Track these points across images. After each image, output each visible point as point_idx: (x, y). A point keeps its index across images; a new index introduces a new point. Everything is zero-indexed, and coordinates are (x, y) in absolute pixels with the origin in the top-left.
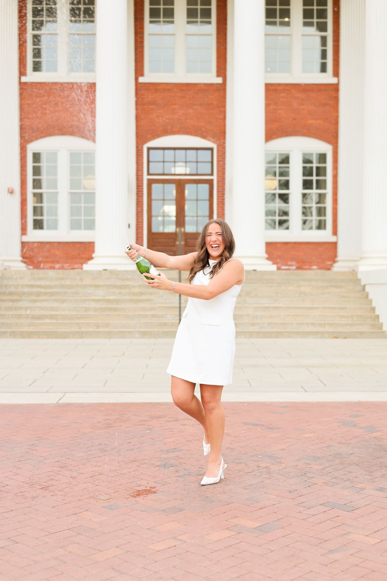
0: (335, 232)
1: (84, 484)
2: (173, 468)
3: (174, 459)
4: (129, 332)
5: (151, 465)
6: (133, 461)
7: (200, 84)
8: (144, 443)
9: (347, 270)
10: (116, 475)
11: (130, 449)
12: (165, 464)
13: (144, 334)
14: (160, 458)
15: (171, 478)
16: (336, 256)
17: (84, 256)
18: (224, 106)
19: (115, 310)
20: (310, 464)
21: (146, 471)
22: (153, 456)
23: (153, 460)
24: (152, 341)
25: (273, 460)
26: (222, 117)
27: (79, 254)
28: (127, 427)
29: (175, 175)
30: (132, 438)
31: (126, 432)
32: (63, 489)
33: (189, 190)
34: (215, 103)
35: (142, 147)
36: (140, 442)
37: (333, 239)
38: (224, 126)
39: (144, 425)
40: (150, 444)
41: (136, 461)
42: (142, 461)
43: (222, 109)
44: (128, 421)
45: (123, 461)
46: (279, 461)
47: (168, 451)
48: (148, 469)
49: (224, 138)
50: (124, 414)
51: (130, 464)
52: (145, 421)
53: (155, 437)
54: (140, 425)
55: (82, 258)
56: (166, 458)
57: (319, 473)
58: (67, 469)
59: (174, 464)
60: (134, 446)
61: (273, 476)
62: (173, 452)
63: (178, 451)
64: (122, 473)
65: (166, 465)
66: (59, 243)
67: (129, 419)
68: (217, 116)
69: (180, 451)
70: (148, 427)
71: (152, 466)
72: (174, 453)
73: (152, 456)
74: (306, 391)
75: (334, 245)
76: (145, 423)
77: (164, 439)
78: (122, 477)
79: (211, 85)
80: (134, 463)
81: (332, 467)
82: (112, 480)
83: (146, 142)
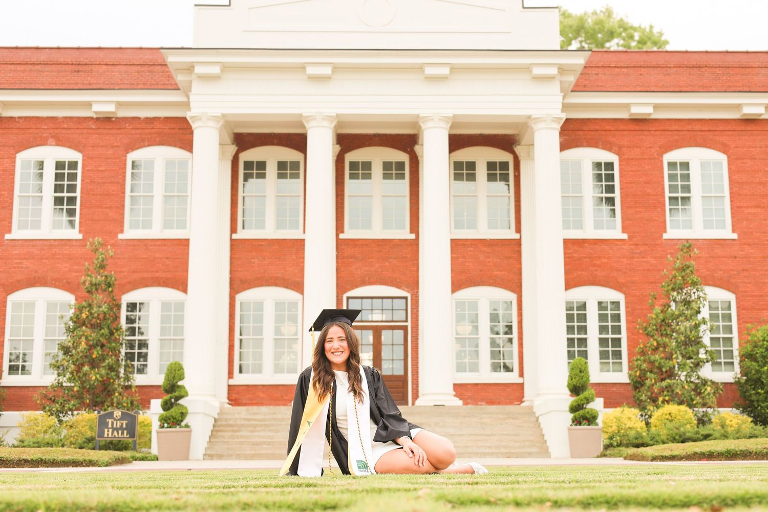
0: (521, 375)
7: (395, 240)
16: (523, 397)
18: (417, 259)
26: (415, 269)
29: (372, 321)
33: (386, 336)
34: (409, 256)
35: (342, 297)
37: (519, 380)
38: (418, 277)
43: (415, 262)
49: (418, 288)
66: (263, 386)
68: (411, 269)
75: (521, 386)
79: (405, 240)
83: (345, 292)
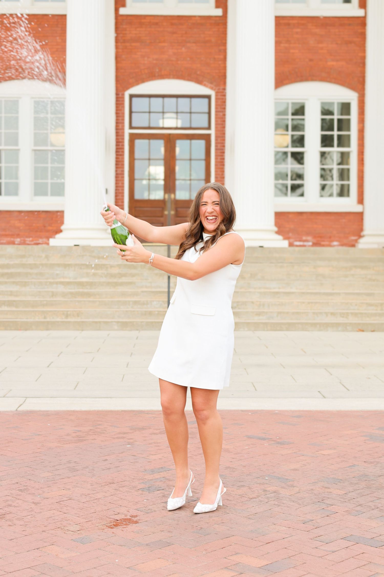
0: (361, 201)
1: (49, 512)
2: (159, 492)
3: (161, 481)
4: (106, 323)
5: (132, 488)
6: (110, 483)
7: (195, 16)
8: (123, 461)
9: (375, 246)
10: (88, 500)
11: (106, 468)
12: (149, 487)
13: (124, 325)
14: (143, 480)
15: (157, 505)
16: (362, 230)
17: (50, 228)
18: (224, 44)
19: (89, 295)
20: (329, 488)
21: (126, 496)
23: (135, 482)
24: (135, 333)
25: (283, 482)
26: (222, 57)
27: (45, 227)
28: (102, 441)
29: (163, 128)
30: (109, 455)
31: (101, 446)
32: (23, 517)
33: (181, 147)
34: (213, 40)
35: (123, 95)
36: (119, 460)
37: (358, 208)
38: (225, 68)
39: (124, 438)
40: (131, 463)
41: (113, 483)
42: (120, 483)
43: (222, 48)
44: (104, 433)
45: (97, 484)
46: (290, 484)
47: (152, 471)
48: (128, 493)
49: (225, 83)
50: (99, 425)
51: (106, 487)
52: (125, 433)
53: (137, 454)
54: (118, 438)
55: (48, 231)
56: (150, 480)
57: (341, 499)
58: (28, 493)
59: (161, 487)
60: (111, 464)
61: (283, 503)
62: (159, 472)
63: (166, 471)
64: (96, 498)
65: (150, 489)
66: (20, 212)
67: (105, 431)
68: (216, 57)
69: (169, 471)
70: (129, 441)
71: (133, 489)
72: (161, 473)
73: (133, 477)
74: (324, 397)
75: (360, 215)
76: (124, 436)
77: (148, 456)
78: (96, 503)
79: (209, 17)
80: (110, 486)
81: (356, 491)
82: (83, 507)
83: (127, 88)
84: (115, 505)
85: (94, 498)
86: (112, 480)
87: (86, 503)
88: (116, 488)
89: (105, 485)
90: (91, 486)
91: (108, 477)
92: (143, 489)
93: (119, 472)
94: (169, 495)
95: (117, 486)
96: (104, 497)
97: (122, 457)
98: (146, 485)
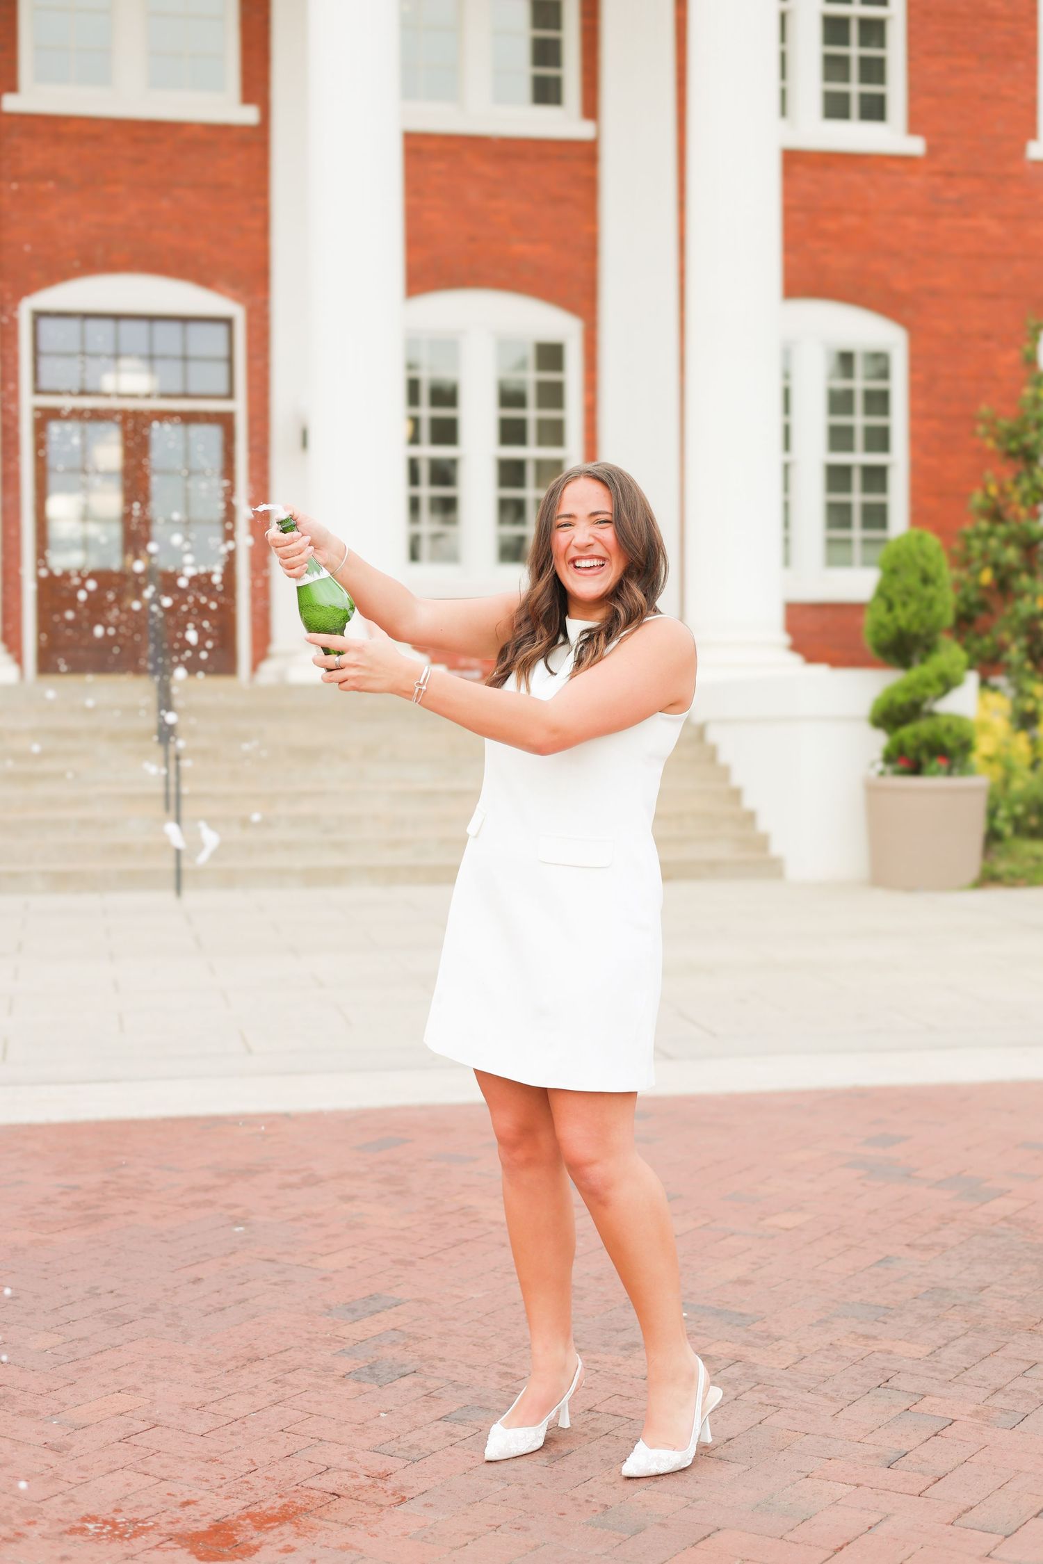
2: (407, 1381)
3: (394, 1343)
5: (323, 1373)
6: (250, 1360)
8: (249, 1280)
10: (213, 1426)
11: (212, 1308)
12: (370, 1368)
14: (340, 1342)
15: (424, 1429)
21: (319, 1403)
22: (309, 1332)
23: (320, 1350)
28: (156, 1217)
30: (198, 1263)
31: (163, 1236)
36: (234, 1277)
39: (211, 1203)
40: (275, 1284)
41: (258, 1359)
42: (281, 1357)
44: (148, 1191)
45: (211, 1363)
47: (353, 1311)
48: (318, 1392)
50: (123, 1165)
51: (245, 1372)
52: (206, 1189)
53: (278, 1254)
54: (197, 1205)
56: (362, 1342)
59: (405, 1365)
60: (218, 1292)
62: (372, 1313)
63: (390, 1308)
64: (234, 1415)
65: (376, 1371)
67: (147, 1183)
69: (396, 1306)
70: (231, 1213)
71: (326, 1376)
72: (379, 1316)
73: (306, 1336)
76: (209, 1196)
78: (239, 1433)
80: (255, 1370)
84: (303, 1438)
85: (225, 1416)
86: (249, 1349)
87: (211, 1435)
88: (276, 1375)
89: (237, 1368)
90: (196, 1372)
91: (231, 1337)
92: (356, 1376)
93: (256, 1319)
94: (441, 1390)
95: (275, 1370)
96: (255, 1410)
97: (239, 1267)
98: (358, 1361)
